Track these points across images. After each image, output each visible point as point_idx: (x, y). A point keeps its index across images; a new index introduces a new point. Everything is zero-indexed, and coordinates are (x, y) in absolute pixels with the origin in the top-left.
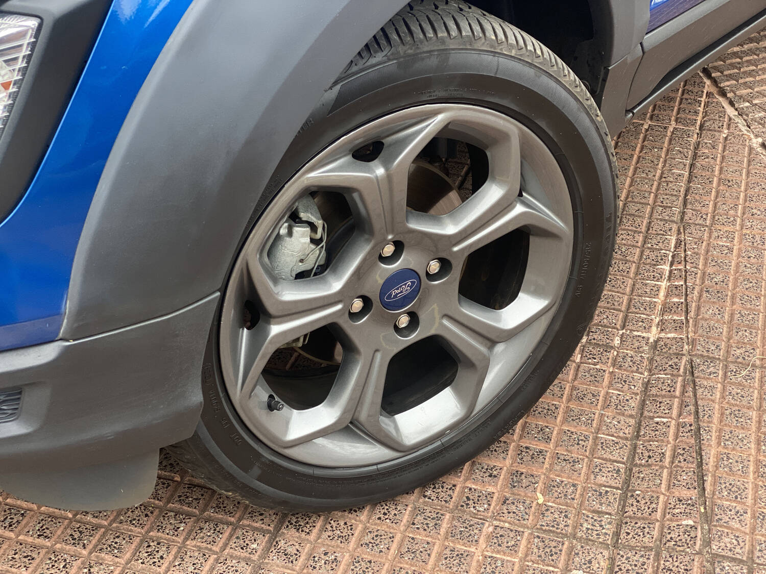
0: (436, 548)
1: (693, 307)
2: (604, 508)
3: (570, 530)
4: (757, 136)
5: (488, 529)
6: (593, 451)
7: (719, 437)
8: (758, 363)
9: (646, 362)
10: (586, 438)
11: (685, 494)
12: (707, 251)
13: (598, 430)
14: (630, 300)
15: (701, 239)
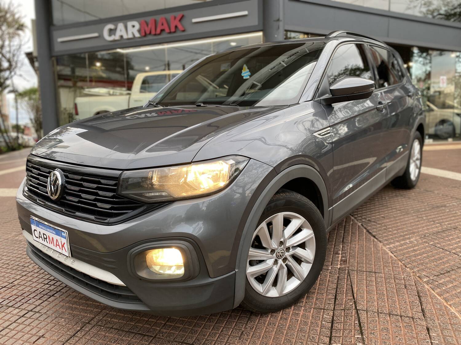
0: (291, 313)
1: (348, 260)
2: (331, 303)
3: (323, 307)
4: (360, 223)
5: (303, 308)
6: (327, 291)
7: (357, 286)
8: (365, 270)
9: (338, 272)
10: (325, 289)
11: (350, 298)
12: (350, 248)
13: (328, 287)
14: (332, 260)
15: (348, 246)
